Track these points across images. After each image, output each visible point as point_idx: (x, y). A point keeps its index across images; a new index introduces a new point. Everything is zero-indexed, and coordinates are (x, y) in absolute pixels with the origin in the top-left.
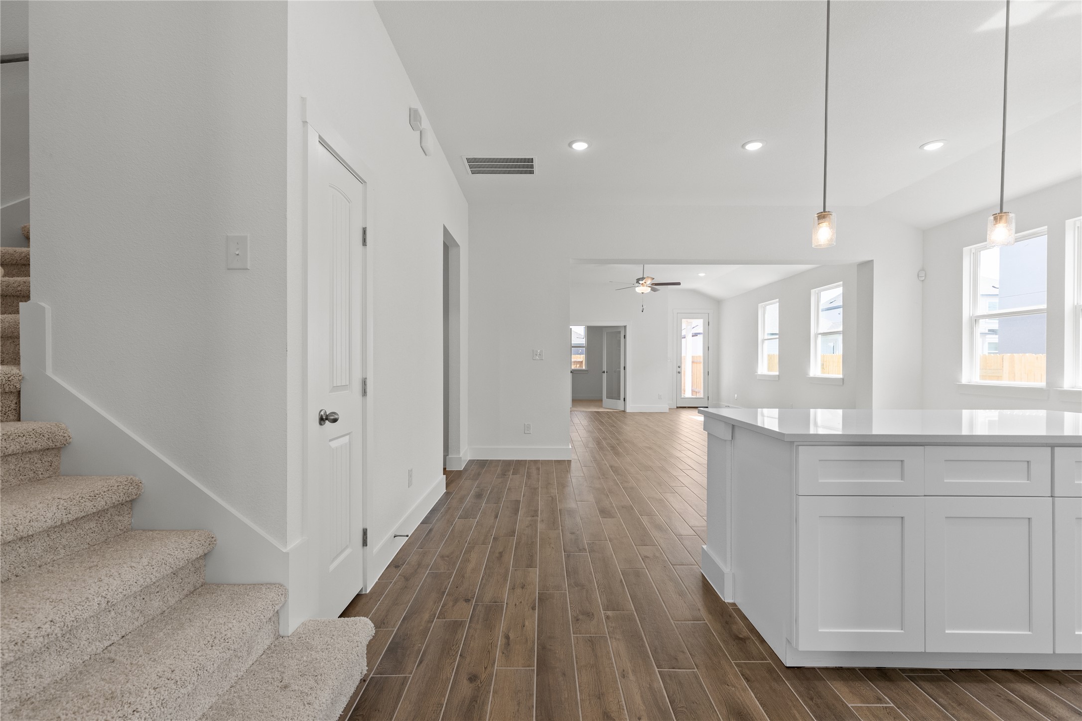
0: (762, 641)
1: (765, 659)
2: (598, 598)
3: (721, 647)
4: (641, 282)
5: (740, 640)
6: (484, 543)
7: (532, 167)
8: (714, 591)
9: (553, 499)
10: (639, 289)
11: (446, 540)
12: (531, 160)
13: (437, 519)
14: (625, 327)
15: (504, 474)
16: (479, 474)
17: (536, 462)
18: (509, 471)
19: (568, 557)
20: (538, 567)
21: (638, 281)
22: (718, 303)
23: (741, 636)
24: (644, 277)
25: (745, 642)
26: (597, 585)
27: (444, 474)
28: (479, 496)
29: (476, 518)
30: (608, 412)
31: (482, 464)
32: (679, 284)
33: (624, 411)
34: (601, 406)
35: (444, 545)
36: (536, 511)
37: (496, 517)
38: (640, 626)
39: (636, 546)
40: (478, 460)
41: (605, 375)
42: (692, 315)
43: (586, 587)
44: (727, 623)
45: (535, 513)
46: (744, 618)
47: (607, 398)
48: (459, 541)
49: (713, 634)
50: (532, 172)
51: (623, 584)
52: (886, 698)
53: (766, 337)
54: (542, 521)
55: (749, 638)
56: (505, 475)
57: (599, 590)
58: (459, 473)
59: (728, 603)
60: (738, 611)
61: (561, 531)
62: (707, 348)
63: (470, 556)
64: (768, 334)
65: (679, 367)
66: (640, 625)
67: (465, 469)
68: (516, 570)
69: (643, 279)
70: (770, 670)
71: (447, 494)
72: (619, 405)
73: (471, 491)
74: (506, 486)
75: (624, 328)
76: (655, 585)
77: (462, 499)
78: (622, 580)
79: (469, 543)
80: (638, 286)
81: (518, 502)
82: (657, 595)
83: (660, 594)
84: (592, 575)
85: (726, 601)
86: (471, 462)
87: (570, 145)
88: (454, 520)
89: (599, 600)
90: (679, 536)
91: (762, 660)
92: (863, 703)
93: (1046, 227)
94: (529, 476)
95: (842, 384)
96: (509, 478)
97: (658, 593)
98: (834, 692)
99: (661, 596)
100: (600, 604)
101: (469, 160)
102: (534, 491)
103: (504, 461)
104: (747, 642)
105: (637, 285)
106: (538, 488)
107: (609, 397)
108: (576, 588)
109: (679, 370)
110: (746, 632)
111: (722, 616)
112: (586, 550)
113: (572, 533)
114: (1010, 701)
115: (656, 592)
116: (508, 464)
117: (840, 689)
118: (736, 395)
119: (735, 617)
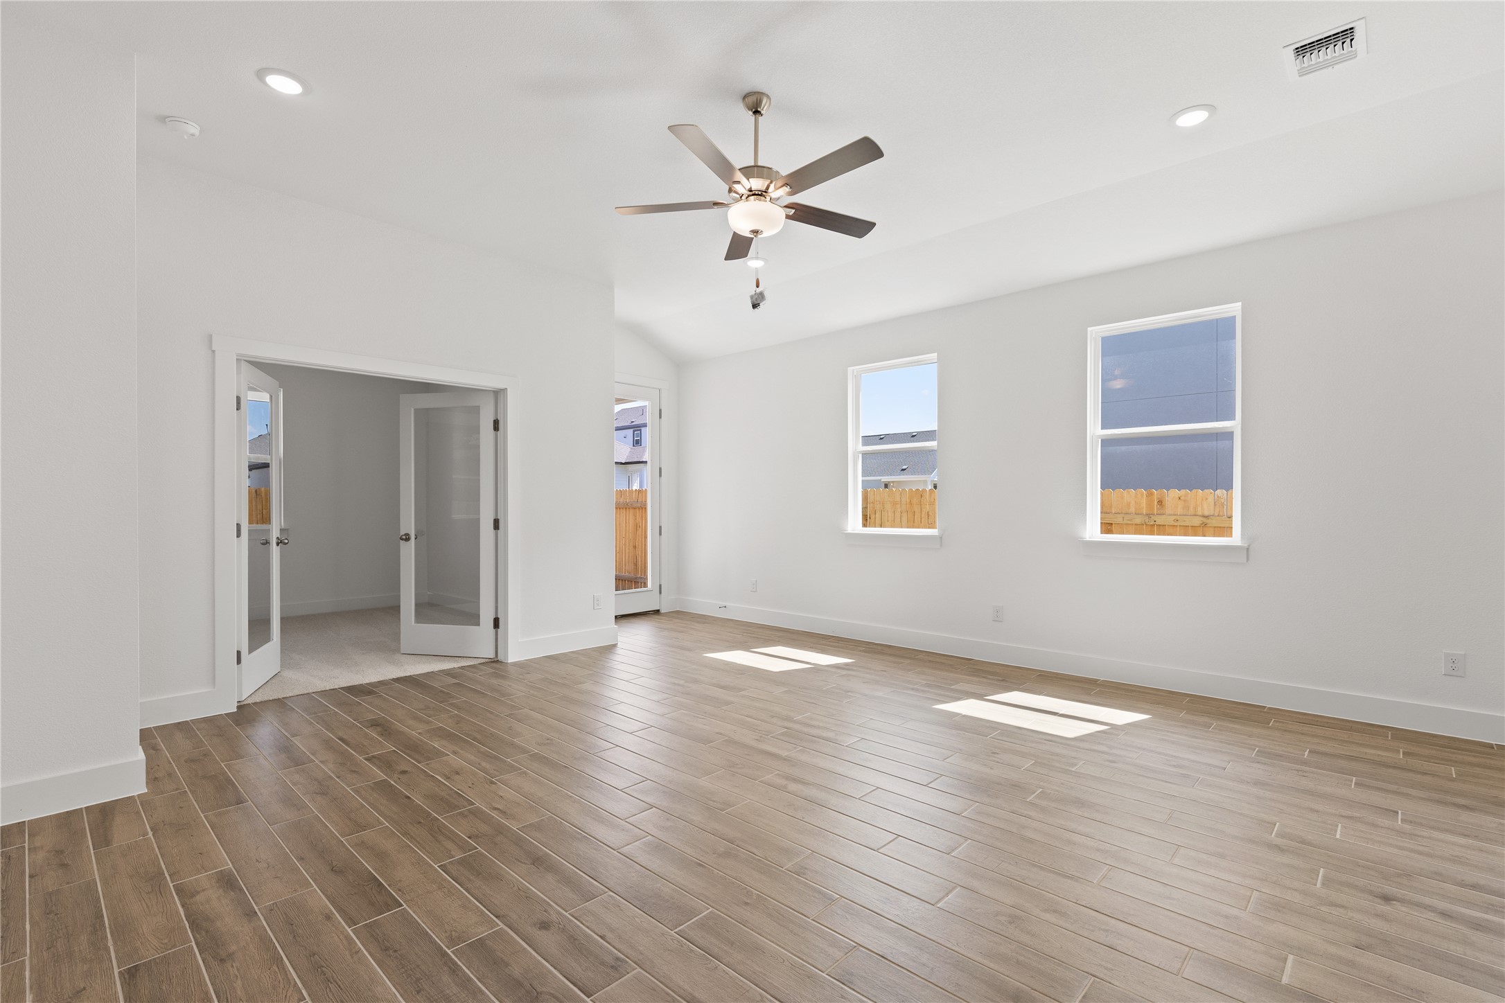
22: (677, 366)
41: (408, 552)
47: (417, 621)
62: (657, 472)
72: (479, 641)
95: (1245, 561)
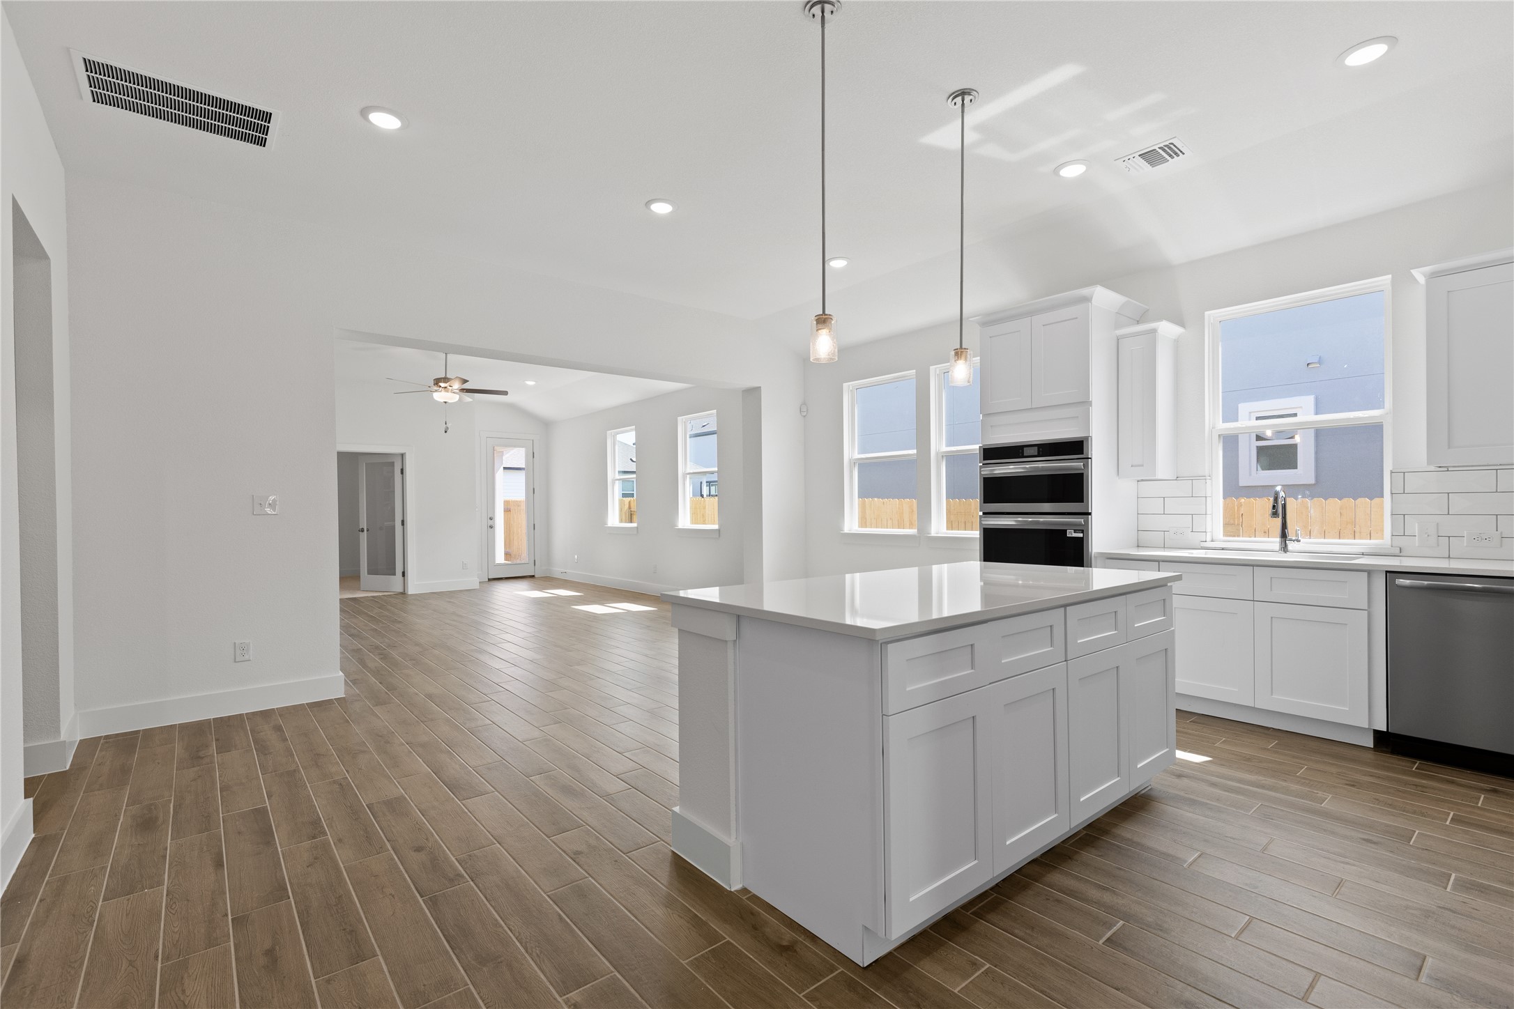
0: (814, 938)
1: (832, 969)
2: (539, 973)
3: (772, 976)
4: (442, 385)
5: (787, 950)
6: (211, 942)
7: (266, 130)
8: (707, 878)
9: (343, 787)
10: (440, 396)
11: (87, 974)
12: (267, 117)
13: (32, 924)
14: (403, 455)
15: (196, 756)
16: (125, 771)
17: (266, 714)
18: (207, 746)
19: (433, 903)
20: (378, 952)
21: (437, 382)
22: (546, 425)
23: (785, 943)
24: (448, 376)
25: (795, 951)
26: (521, 943)
27: (26, 797)
28: (147, 824)
29: (160, 883)
30: (373, 597)
31: (126, 743)
32: (505, 393)
33: (404, 593)
34: (358, 589)
35: (83, 990)
36: (316, 823)
37: (219, 864)
38: (640, 999)
39: (549, 837)
40: (107, 737)
41: (364, 536)
42: (512, 443)
43: (503, 958)
44: (755, 928)
45: (315, 829)
46: (772, 909)
47: (369, 573)
48: (131, 963)
49: (750, 958)
50: (262, 143)
51: (567, 922)
52: (976, 957)
53: (617, 476)
54: (340, 840)
55: (796, 942)
56: (202, 758)
57: (530, 955)
58: (61, 779)
59: (735, 891)
60: (755, 898)
61: (392, 852)
62: (531, 491)
63: (184, 991)
64: (619, 472)
65: (491, 519)
66: (637, 995)
67: (79, 766)
68: (328, 981)
69: (446, 380)
70: (851, 985)
71: (41, 845)
72: (395, 583)
73: (117, 816)
74: (213, 783)
75: (400, 458)
76: (620, 902)
77: (97, 847)
78: (560, 915)
79: (166, 958)
80: (436, 391)
81: (261, 813)
82: (633, 921)
83: (636, 918)
84: (501, 926)
85: (732, 890)
86: (88, 747)
87: (364, 112)
88: (94, 909)
89: (542, 976)
90: (607, 796)
91: (832, 972)
92: (966, 979)
93: (915, 371)
94: (263, 749)
95: (717, 537)
96: (212, 762)
97: (633, 918)
98: (932, 980)
99: (638, 920)
100: (548, 984)
101: (89, 65)
102: (290, 779)
103: (184, 727)
104: (798, 950)
105: (436, 388)
106: (296, 771)
107: (372, 571)
108: (484, 969)
109: (490, 523)
110: (788, 935)
111: (742, 918)
112: (462, 876)
113: (419, 849)
114: (1058, 901)
115: (627, 916)
116: (196, 731)
117: (930, 970)
118: (576, 556)
119: (759, 913)
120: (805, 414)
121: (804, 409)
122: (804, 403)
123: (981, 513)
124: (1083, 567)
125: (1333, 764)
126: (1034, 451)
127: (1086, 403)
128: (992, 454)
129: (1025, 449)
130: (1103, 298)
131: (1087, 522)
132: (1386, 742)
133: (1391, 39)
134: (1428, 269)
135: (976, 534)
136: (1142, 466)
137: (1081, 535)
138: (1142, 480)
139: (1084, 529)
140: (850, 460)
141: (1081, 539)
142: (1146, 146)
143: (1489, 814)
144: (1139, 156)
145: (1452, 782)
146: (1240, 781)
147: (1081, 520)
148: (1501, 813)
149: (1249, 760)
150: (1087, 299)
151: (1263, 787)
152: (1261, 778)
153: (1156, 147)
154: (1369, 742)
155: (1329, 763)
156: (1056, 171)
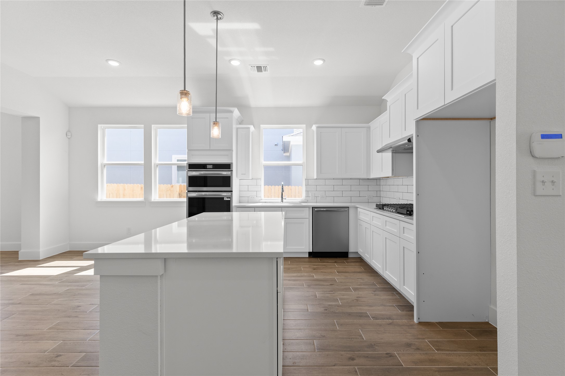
93: (143, 125)
120: (70, 137)
121: (69, 134)
122: (69, 131)
123: (187, 191)
124: (230, 212)
125: (306, 264)
126: (211, 167)
127: (231, 150)
128: (192, 166)
129: (207, 165)
130: (236, 113)
131: (232, 194)
132: (312, 255)
133: (324, 60)
134: (317, 125)
135: (185, 200)
136: (245, 174)
137: (229, 199)
138: (241, 179)
139: (230, 197)
140: (102, 164)
141: (230, 201)
142: (259, 64)
143: (340, 269)
144: (256, 67)
145: (328, 262)
146: (294, 277)
147: (229, 194)
148: (341, 268)
149: (289, 269)
150: (231, 112)
151: (299, 277)
152: (297, 274)
153: (262, 66)
154: (307, 256)
155: (305, 264)
156: (230, 61)
